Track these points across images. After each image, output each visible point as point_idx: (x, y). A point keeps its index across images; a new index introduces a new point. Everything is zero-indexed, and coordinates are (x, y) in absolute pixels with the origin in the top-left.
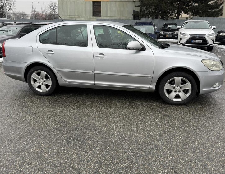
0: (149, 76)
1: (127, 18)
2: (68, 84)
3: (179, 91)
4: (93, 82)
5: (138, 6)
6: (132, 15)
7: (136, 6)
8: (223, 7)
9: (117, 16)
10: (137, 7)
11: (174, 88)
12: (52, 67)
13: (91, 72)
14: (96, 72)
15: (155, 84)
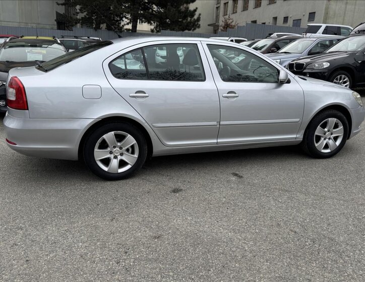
0: (297, 120)
1: (41, 26)
2: (170, 149)
3: (329, 139)
4: (215, 141)
5: (62, 4)
6: (55, 20)
7: (58, 4)
8: (200, 15)
9: (19, 21)
10: (60, 6)
11: (325, 134)
12: (144, 121)
13: (215, 123)
14: (222, 123)
15: (303, 132)
